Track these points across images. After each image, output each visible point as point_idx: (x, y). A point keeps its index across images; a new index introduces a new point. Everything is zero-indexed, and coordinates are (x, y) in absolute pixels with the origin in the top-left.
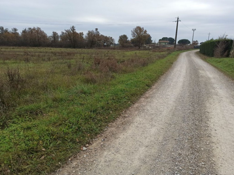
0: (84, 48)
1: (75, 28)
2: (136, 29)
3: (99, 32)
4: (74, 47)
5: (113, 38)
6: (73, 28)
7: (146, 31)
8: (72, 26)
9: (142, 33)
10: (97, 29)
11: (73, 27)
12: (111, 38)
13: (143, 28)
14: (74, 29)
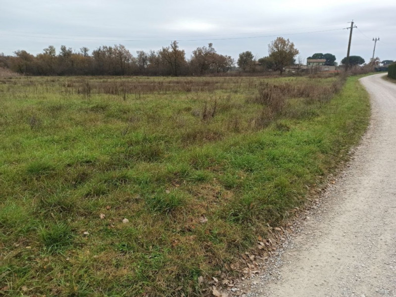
0: (192, 75)
1: (178, 45)
2: (275, 43)
3: (214, 49)
4: (176, 75)
5: (232, 58)
6: (175, 45)
7: (292, 45)
8: (173, 42)
9: (287, 48)
10: (210, 45)
11: (175, 43)
12: (230, 57)
13: (288, 40)
14: (176, 47)
